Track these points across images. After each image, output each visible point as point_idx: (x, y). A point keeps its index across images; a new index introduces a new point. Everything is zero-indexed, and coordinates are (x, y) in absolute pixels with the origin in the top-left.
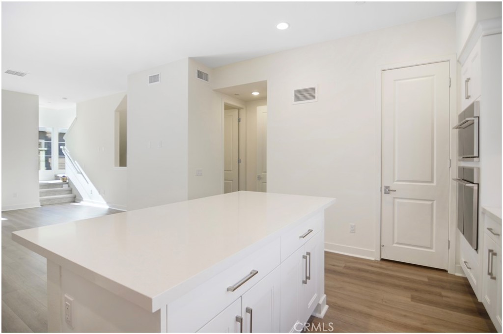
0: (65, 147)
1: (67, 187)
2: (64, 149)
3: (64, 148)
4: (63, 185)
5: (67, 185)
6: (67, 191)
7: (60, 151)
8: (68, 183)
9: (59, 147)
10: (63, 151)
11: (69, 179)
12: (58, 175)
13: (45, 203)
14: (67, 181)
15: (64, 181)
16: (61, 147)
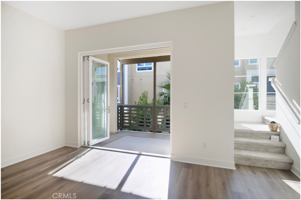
0: (276, 79)
1: (278, 140)
2: (274, 82)
3: (273, 80)
4: (272, 136)
5: (278, 137)
6: (278, 147)
7: (269, 83)
8: (279, 135)
9: (268, 79)
10: (273, 85)
11: (281, 128)
12: (266, 118)
13: (243, 162)
14: (278, 130)
15: (272, 131)
16: (270, 80)
